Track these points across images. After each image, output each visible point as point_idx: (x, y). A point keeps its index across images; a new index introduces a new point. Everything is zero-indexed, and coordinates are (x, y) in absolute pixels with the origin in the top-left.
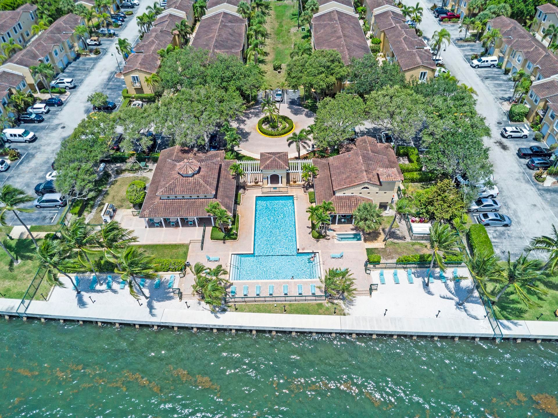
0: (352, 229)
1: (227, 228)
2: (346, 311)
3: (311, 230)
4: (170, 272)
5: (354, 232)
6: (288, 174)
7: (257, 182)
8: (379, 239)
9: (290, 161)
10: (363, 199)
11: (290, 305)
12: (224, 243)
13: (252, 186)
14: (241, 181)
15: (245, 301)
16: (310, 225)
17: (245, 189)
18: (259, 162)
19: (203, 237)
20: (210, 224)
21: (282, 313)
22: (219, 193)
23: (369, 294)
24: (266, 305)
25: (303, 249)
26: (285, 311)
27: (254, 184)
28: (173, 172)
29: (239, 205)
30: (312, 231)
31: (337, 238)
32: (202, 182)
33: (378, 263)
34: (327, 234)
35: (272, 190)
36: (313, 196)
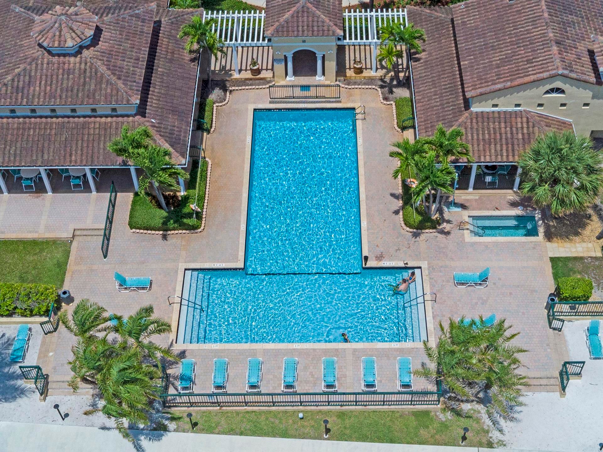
0: (514, 204)
1: (175, 197)
2: (495, 435)
3: (400, 203)
4: (17, 319)
5: (518, 211)
6: (341, 50)
7: (258, 71)
8: (587, 232)
9: (346, 14)
10: (549, 122)
11: (341, 415)
12: (165, 237)
13: (244, 82)
14: (215, 65)
15: (218, 404)
16: (400, 191)
17: (225, 89)
18: (263, 15)
19: (110, 220)
20: (128, 186)
21: (320, 438)
22: (152, 101)
23: (558, 388)
24: (275, 415)
25: (379, 258)
26: (328, 431)
27: (248, 75)
28: (25, 42)
29: (208, 132)
30: (403, 208)
31: (471, 228)
32: (102, 69)
33: (585, 299)
34: (446, 216)
35: (298, 92)
36: (408, 109)
